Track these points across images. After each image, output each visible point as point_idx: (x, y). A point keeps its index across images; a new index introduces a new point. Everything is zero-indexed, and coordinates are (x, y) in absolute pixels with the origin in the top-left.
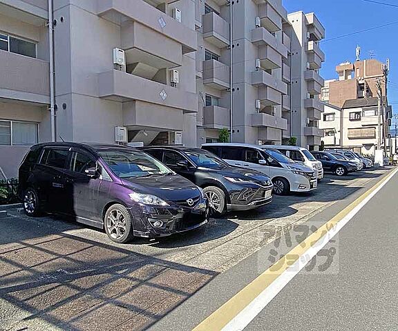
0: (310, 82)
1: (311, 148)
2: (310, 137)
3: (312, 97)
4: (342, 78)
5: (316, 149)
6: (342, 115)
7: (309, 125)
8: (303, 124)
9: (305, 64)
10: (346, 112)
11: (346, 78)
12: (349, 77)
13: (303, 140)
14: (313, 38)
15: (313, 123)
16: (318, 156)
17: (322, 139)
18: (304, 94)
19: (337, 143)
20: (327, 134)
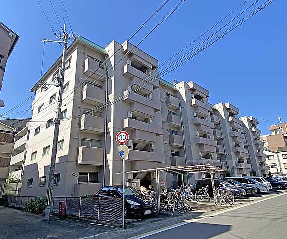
0: (256, 145)
1: (264, 176)
2: (262, 171)
3: (259, 151)
4: (273, 134)
5: (267, 176)
6: (277, 155)
7: (260, 165)
8: (258, 165)
9: (252, 138)
10: (280, 154)
11: (276, 134)
12: (278, 133)
13: (259, 172)
14: (253, 126)
15: (262, 164)
16: (269, 180)
17: (269, 171)
18: (255, 150)
19: (279, 172)
20: (272, 167)
